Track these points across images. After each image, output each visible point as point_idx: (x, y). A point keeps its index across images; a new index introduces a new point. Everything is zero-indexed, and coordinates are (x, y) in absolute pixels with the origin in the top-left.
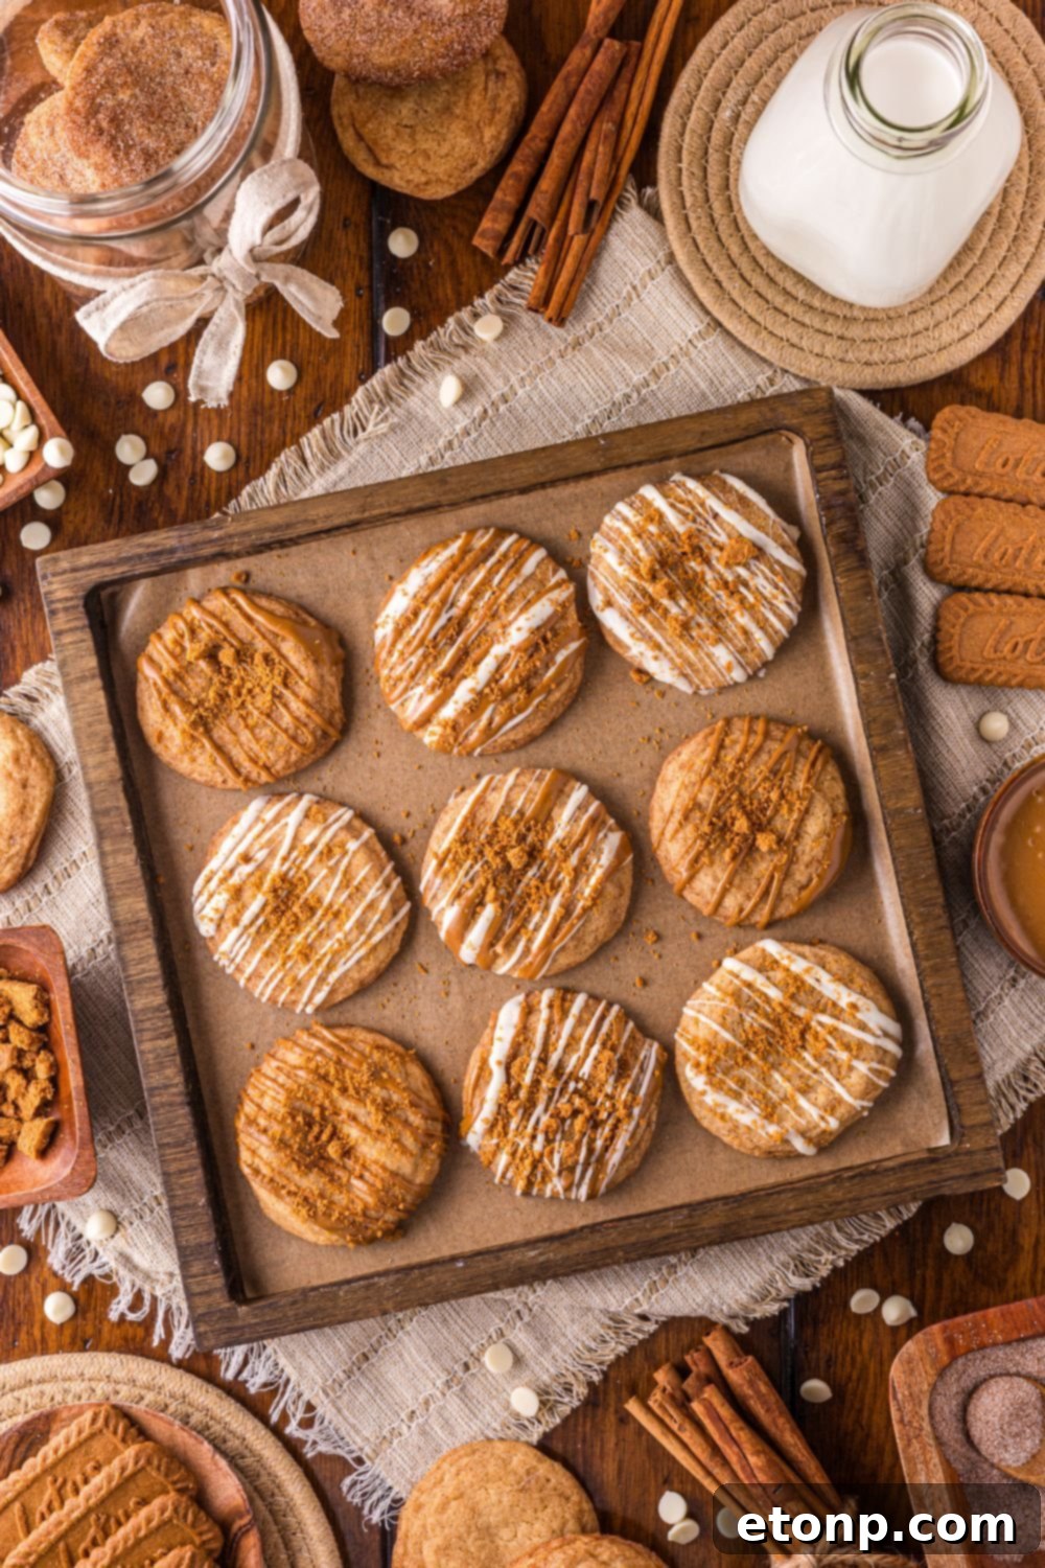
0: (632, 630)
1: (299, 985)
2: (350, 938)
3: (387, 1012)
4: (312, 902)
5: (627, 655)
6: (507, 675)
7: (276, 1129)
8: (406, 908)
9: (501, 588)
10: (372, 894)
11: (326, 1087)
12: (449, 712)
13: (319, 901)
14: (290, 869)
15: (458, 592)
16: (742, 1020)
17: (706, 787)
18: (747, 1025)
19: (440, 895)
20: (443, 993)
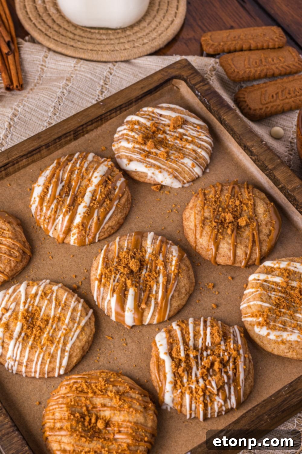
0: (145, 164)
1: (53, 357)
2: (69, 327)
3: (100, 363)
4: (45, 318)
5: (147, 181)
6: (98, 197)
7: (67, 424)
8: (91, 311)
9: (81, 167)
10: (73, 305)
11: (85, 395)
12: (78, 220)
13: (48, 316)
14: (29, 307)
15: (63, 175)
16: (270, 297)
17: (206, 210)
18: (273, 298)
19: (105, 296)
20: (124, 344)
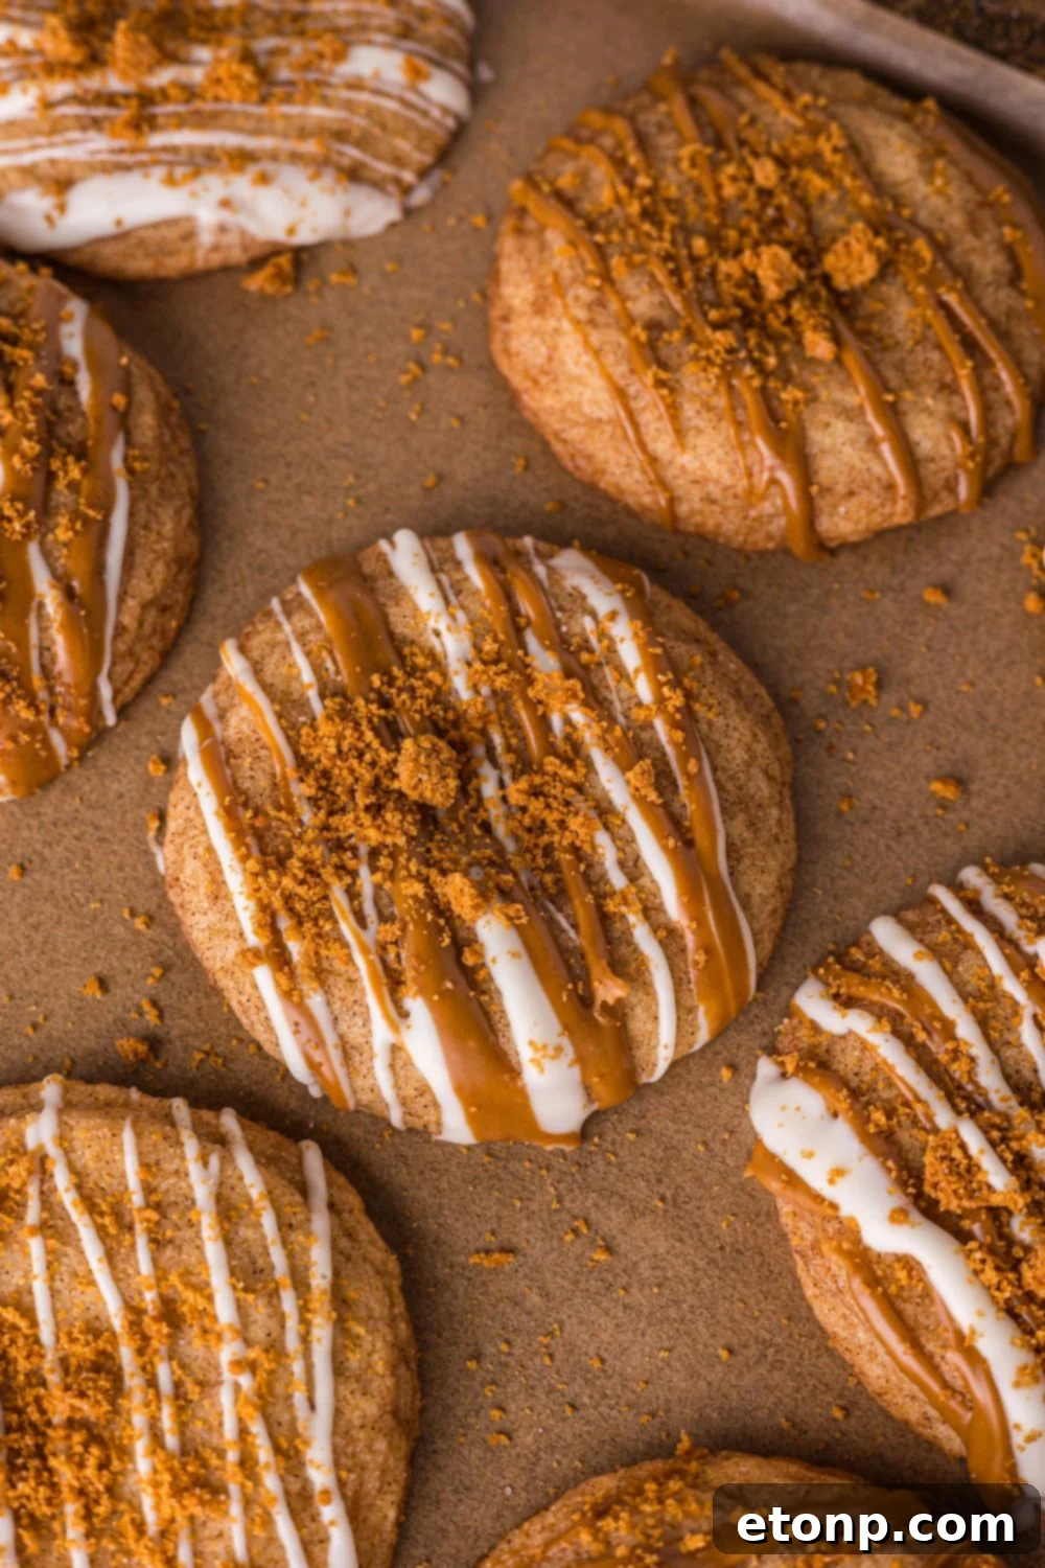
0: (159, 172)
2: (258, 1332)
3: (530, 1439)
4: (82, 1351)
5: (202, 254)
8: (313, 1159)
10: (200, 1184)
17: (630, 283)
19: (355, 1035)
20: (601, 1256)
